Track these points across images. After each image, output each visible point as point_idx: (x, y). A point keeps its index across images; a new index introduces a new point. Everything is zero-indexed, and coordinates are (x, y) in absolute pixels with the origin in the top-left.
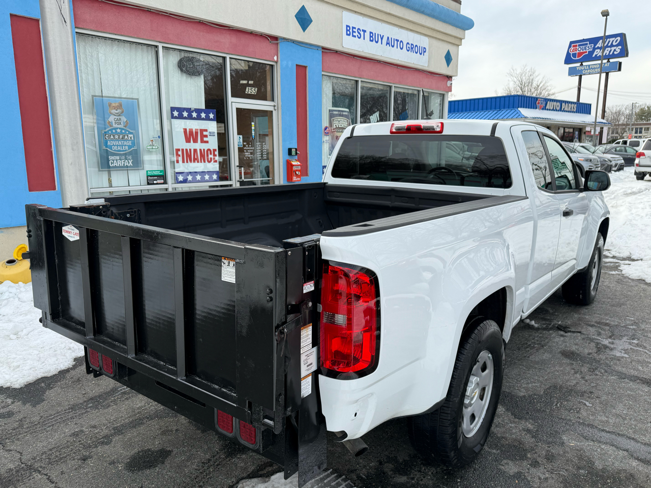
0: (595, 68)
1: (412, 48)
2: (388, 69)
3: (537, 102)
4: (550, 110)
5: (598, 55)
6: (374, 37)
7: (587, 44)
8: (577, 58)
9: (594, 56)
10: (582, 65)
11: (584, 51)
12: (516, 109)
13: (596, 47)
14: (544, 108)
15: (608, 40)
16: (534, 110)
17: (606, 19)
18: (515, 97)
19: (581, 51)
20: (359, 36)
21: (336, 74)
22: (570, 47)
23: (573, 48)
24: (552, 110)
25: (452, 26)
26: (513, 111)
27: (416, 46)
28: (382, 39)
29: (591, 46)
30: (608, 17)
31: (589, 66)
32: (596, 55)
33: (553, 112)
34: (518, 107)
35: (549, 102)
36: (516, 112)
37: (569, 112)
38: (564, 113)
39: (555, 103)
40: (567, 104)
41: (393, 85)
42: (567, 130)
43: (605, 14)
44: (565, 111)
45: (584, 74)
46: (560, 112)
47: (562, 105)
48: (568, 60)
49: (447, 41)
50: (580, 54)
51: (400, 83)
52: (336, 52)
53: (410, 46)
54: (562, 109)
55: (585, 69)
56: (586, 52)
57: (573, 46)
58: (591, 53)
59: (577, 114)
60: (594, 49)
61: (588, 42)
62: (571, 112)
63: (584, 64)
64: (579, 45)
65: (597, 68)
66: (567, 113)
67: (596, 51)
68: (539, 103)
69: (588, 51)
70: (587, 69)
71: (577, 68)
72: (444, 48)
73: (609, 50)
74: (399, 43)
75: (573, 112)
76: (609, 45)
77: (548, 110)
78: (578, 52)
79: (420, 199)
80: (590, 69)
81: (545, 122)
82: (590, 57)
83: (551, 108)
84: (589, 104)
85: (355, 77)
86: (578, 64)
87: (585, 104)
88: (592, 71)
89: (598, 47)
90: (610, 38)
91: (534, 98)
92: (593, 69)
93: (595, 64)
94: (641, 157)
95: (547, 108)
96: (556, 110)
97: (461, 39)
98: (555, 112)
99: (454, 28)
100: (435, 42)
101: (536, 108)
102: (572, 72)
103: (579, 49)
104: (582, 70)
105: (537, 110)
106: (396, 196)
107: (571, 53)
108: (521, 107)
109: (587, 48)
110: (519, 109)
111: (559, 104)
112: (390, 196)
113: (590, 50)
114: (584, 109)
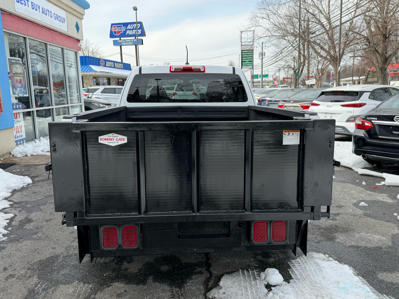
0: (128, 42)
1: (57, 17)
2: (45, 32)
3: (100, 61)
4: (108, 67)
5: (129, 34)
6: (34, 6)
7: (121, 26)
8: (117, 35)
9: (127, 34)
10: (120, 39)
11: (121, 30)
12: (88, 66)
13: (127, 29)
14: (105, 66)
15: (133, 25)
16: (99, 66)
17: (136, 12)
18: (86, 58)
19: (119, 30)
20: (25, 4)
21: (11, 31)
22: (111, 27)
23: (113, 28)
24: (109, 67)
25: (78, 5)
26: (86, 67)
27: (59, 16)
28: (39, 8)
29: (124, 28)
30: (137, 11)
31: (125, 40)
32: (128, 34)
33: (110, 68)
34: (89, 65)
35: (107, 62)
36: (88, 68)
37: (119, 68)
38: (116, 69)
39: (111, 62)
40: (117, 64)
41: (48, 43)
42: (120, 80)
43: (135, 9)
44: (117, 68)
45: (123, 45)
46: (114, 69)
47: (114, 64)
48: (112, 36)
49: (75, 15)
50: (118, 32)
51: (52, 42)
52: (10, 14)
53: (56, 16)
54: (115, 67)
55: (122, 42)
56: (122, 31)
57: (114, 27)
58: (125, 32)
59: (124, 70)
60: (126, 30)
61: (122, 25)
62: (120, 69)
63: (122, 39)
64: (117, 27)
65: (129, 42)
66: (118, 69)
67: (128, 31)
68: (101, 62)
69: (123, 31)
70: (124, 42)
71: (118, 41)
72: (75, 20)
73: (135, 31)
74: (49, 12)
75: (121, 69)
76: (134, 28)
77: (107, 67)
78: (117, 31)
79: (199, 111)
80: (126, 42)
81: (108, 75)
82: (124, 35)
83: (109, 66)
84: (129, 64)
85: (24, 35)
86: (118, 39)
87: (126, 64)
88: (127, 43)
89: (128, 29)
90: (134, 24)
91: (98, 59)
92: (127, 42)
93: (128, 40)
94: (175, 95)
95: (106, 66)
96: (112, 67)
97: (83, 15)
98: (112, 68)
99: (79, 7)
100: (69, 15)
101: (100, 66)
102: (115, 43)
103: (118, 29)
104: (121, 43)
105: (101, 66)
106: (181, 111)
107: (113, 31)
108: (91, 65)
109: (122, 29)
110: (90, 66)
111: (113, 63)
112: (177, 111)
113: (124, 30)
114: (127, 67)
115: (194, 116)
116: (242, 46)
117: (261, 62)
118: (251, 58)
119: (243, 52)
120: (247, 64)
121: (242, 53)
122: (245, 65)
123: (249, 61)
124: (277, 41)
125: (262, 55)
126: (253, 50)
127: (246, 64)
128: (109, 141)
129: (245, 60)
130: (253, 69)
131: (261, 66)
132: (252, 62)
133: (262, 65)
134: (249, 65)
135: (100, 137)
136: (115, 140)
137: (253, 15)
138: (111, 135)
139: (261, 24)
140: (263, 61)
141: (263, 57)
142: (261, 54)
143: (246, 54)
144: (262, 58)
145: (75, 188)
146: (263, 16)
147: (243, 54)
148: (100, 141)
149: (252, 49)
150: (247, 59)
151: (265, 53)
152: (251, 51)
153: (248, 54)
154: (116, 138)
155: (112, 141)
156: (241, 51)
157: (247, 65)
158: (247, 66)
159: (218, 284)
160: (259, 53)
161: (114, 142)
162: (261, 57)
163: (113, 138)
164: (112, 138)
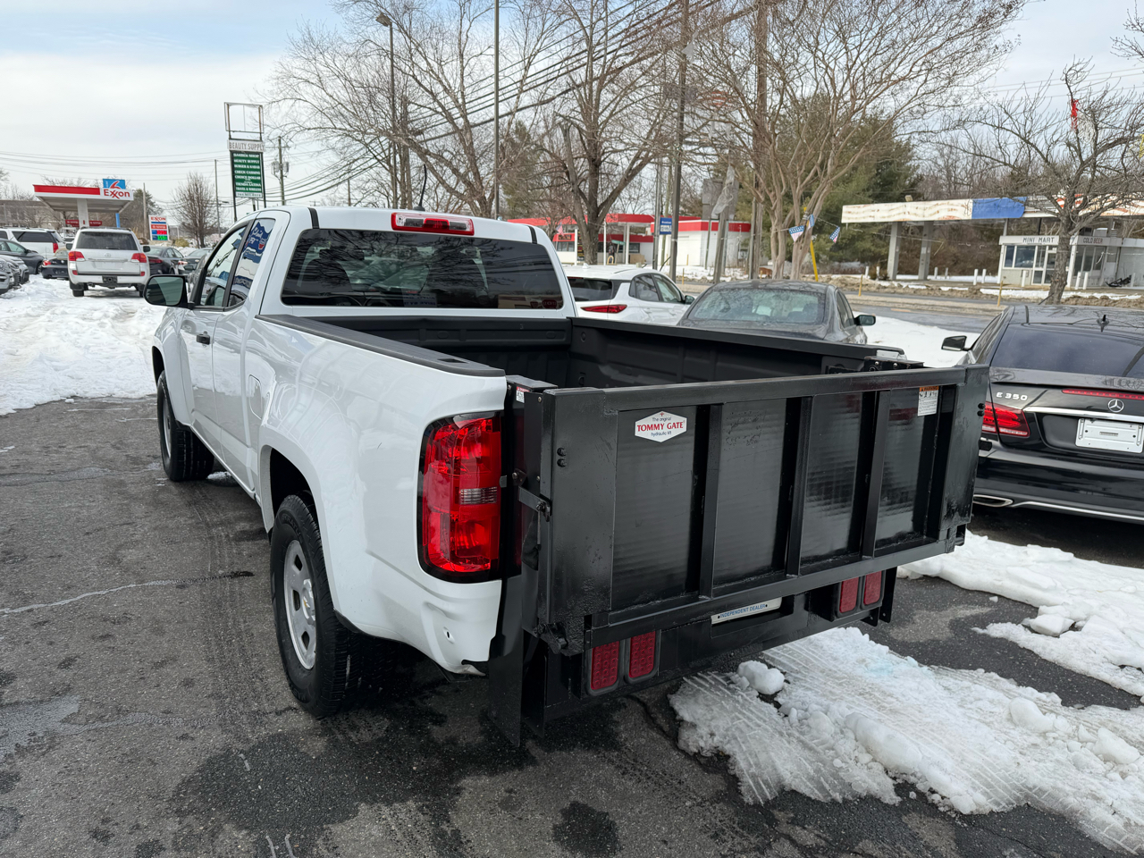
115: (457, 341)
116: (231, 141)
117: (279, 185)
118: (258, 173)
119: (235, 155)
120: (248, 187)
121: (233, 158)
122: (244, 189)
123: (254, 181)
124: (339, 141)
125: (281, 167)
126: (262, 153)
127: (245, 187)
128: (655, 431)
129: (243, 177)
130: (265, 201)
131: (280, 194)
132: (260, 182)
133: (283, 193)
134: (253, 189)
135: (637, 423)
136: (665, 427)
137: (280, 70)
138: (658, 416)
139: (307, 97)
140: (285, 183)
141: (284, 173)
142: (277, 166)
143: (244, 161)
144: (282, 176)
145: (596, 555)
146: (305, 75)
147: (235, 161)
148: (638, 434)
149: (259, 150)
150: (248, 175)
151: (287, 164)
152: (257, 156)
153: (249, 161)
154: (667, 422)
155: (660, 431)
156: (229, 153)
157: (247, 189)
158: (249, 191)
159: (677, 718)
160: (274, 164)
161: (664, 433)
162: (278, 174)
163: (662, 422)
164: (660, 422)
